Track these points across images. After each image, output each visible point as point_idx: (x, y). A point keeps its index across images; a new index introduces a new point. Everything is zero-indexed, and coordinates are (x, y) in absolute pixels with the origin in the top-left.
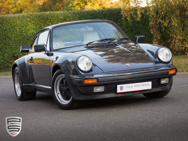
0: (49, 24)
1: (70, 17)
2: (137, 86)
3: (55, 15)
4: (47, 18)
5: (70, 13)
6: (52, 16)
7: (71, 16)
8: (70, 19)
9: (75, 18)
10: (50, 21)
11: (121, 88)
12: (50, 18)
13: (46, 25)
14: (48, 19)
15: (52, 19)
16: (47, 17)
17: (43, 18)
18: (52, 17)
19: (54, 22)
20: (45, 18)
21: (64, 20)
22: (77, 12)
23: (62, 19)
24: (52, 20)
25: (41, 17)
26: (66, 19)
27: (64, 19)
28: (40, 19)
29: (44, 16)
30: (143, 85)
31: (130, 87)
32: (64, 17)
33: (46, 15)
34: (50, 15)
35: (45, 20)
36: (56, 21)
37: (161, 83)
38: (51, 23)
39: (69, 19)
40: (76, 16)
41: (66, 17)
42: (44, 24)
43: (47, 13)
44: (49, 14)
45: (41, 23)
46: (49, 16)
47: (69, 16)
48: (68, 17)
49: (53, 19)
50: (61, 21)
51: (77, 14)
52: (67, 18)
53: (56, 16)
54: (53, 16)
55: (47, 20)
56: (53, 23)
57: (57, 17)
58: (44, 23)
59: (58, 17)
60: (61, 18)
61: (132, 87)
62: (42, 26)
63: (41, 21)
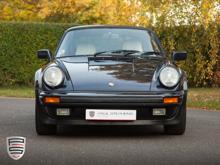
0: (25, 36)
1: (53, 31)
2: (115, 113)
3: (33, 26)
4: (23, 29)
5: (52, 25)
6: (30, 26)
7: (54, 29)
8: (53, 32)
9: (59, 31)
10: (27, 32)
11: (92, 114)
12: (27, 29)
13: (21, 36)
14: (25, 30)
15: (29, 30)
16: (24, 27)
17: (18, 28)
18: (29, 28)
19: (32, 34)
20: (21, 28)
21: (45, 33)
22: (62, 25)
23: (42, 32)
24: (29, 32)
25: (16, 27)
26: (47, 32)
27: (44, 31)
28: (15, 29)
29: (20, 26)
30: (124, 114)
31: (105, 114)
32: (45, 30)
33: (22, 25)
34: (28, 25)
35: (21, 31)
36: (34, 33)
37: (154, 115)
38: (27, 35)
39: (51, 32)
40: (60, 29)
41: (47, 29)
42: (18, 36)
43: (25, 23)
44: (26, 24)
45: (15, 34)
46: (26, 27)
47: (52, 28)
48: (50, 29)
49: (31, 30)
50: (40, 34)
51: (62, 27)
52: (49, 31)
53: (35, 27)
54: (32, 27)
55: (23, 31)
56: (30, 35)
57: (36, 29)
58: (20, 34)
59: (38, 28)
60: (42, 30)
61: (107, 114)
62: (16, 37)
63: (16, 31)
